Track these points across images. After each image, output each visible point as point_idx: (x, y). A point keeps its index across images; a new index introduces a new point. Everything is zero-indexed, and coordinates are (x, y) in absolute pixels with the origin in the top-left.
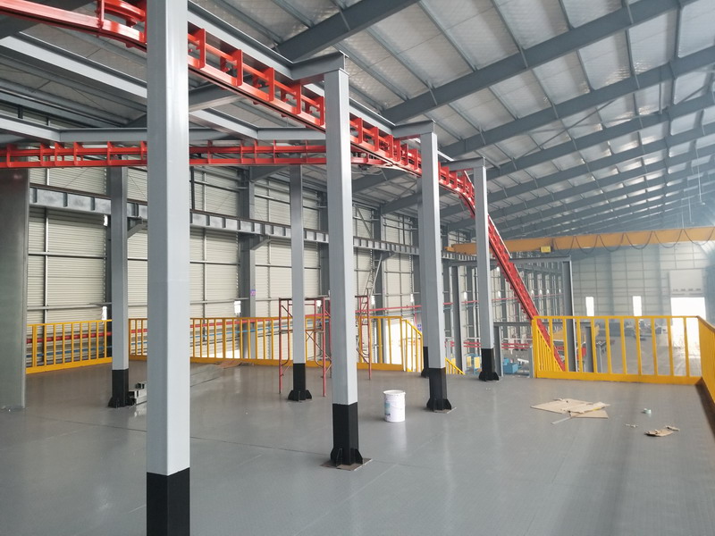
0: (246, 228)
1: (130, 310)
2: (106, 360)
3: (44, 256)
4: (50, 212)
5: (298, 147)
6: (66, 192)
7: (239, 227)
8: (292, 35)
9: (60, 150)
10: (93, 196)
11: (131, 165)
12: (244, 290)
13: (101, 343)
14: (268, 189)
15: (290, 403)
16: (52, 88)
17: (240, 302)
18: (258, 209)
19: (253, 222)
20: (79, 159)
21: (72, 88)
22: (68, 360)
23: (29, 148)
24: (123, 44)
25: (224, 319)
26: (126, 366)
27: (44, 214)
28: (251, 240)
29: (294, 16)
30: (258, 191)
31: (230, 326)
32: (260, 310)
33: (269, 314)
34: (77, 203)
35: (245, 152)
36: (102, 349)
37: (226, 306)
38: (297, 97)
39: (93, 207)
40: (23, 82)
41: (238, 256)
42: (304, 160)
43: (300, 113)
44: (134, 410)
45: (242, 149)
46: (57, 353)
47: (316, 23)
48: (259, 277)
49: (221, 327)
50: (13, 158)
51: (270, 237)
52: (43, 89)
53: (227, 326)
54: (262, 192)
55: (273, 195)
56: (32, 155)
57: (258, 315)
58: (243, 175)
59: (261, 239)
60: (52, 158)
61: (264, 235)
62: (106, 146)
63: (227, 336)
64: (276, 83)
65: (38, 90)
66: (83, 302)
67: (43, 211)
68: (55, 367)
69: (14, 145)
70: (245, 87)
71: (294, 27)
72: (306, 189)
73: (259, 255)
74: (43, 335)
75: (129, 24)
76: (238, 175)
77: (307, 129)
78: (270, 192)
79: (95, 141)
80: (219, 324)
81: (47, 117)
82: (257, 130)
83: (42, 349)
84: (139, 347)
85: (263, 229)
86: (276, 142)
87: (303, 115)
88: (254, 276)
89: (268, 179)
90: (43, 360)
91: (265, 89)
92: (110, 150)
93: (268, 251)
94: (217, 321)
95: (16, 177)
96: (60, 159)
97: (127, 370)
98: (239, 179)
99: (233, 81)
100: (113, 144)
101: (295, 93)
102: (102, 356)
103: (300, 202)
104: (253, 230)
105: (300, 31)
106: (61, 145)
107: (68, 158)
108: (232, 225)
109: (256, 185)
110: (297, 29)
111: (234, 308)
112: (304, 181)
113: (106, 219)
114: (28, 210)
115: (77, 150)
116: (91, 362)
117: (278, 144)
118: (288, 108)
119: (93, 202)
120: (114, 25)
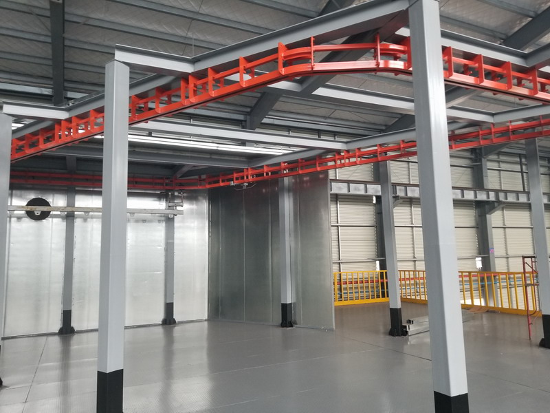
0: (482, 196)
1: (399, 264)
2: (381, 300)
3: (338, 226)
4: (339, 197)
5: (534, 123)
6: (348, 182)
7: (476, 197)
8: (517, 29)
9: (347, 155)
10: (365, 183)
11: (394, 158)
12: (484, 248)
13: (377, 287)
14: (499, 162)
15: (542, 349)
16: (338, 114)
17: (480, 259)
18: (492, 180)
19: (488, 191)
20: (359, 159)
21: (349, 111)
22: (357, 298)
23: (328, 157)
24: (392, 75)
25: (470, 273)
26: (399, 306)
27: (337, 198)
28: (487, 207)
29: (516, 12)
30: (490, 165)
31: (476, 278)
32: (499, 265)
33: (508, 269)
34: (356, 189)
35: (483, 135)
36: (378, 291)
37: (469, 262)
38: (534, 81)
39: (366, 191)
40: (320, 115)
41: (476, 219)
42: (540, 134)
43: (537, 93)
44: (408, 340)
45: (481, 132)
46: (350, 293)
47: (539, 12)
48: (496, 237)
49: (467, 279)
50: (321, 164)
51: (504, 203)
52: (332, 116)
53: (473, 278)
54: (494, 165)
55: (504, 166)
56: (330, 161)
57: (498, 270)
58: (476, 153)
59: (496, 204)
60: (343, 161)
61: (499, 202)
62: (376, 148)
63: (473, 286)
64: (513, 73)
65: (329, 118)
66: (362, 257)
67: (335, 196)
68: (349, 303)
69: (320, 156)
70: (487, 83)
71: (518, 22)
72: (542, 158)
73: (495, 218)
74: (340, 280)
75: (396, 58)
76: (472, 154)
77: (544, 105)
78: (502, 165)
79: (368, 146)
80: (465, 276)
81: (334, 134)
82: (493, 115)
83: (340, 289)
84: (408, 291)
85: (497, 196)
86: (511, 122)
87: (541, 95)
88: (492, 236)
89: (499, 154)
90: (341, 297)
91: (502, 80)
92: (379, 150)
93: (503, 215)
94: (464, 274)
95: (321, 176)
96: (347, 161)
97: (400, 309)
98: (473, 157)
99: (475, 80)
100: (380, 145)
101: (531, 78)
102: (378, 297)
103: (538, 171)
104: (488, 197)
105: (524, 24)
106: (348, 151)
107: (353, 160)
108: (469, 195)
109: (488, 160)
110: (521, 23)
111: (476, 264)
112: (540, 151)
113: (374, 198)
114: (329, 196)
115: (357, 154)
116: (371, 301)
117: (513, 124)
118: (525, 92)
119: (366, 187)
120: (386, 63)
